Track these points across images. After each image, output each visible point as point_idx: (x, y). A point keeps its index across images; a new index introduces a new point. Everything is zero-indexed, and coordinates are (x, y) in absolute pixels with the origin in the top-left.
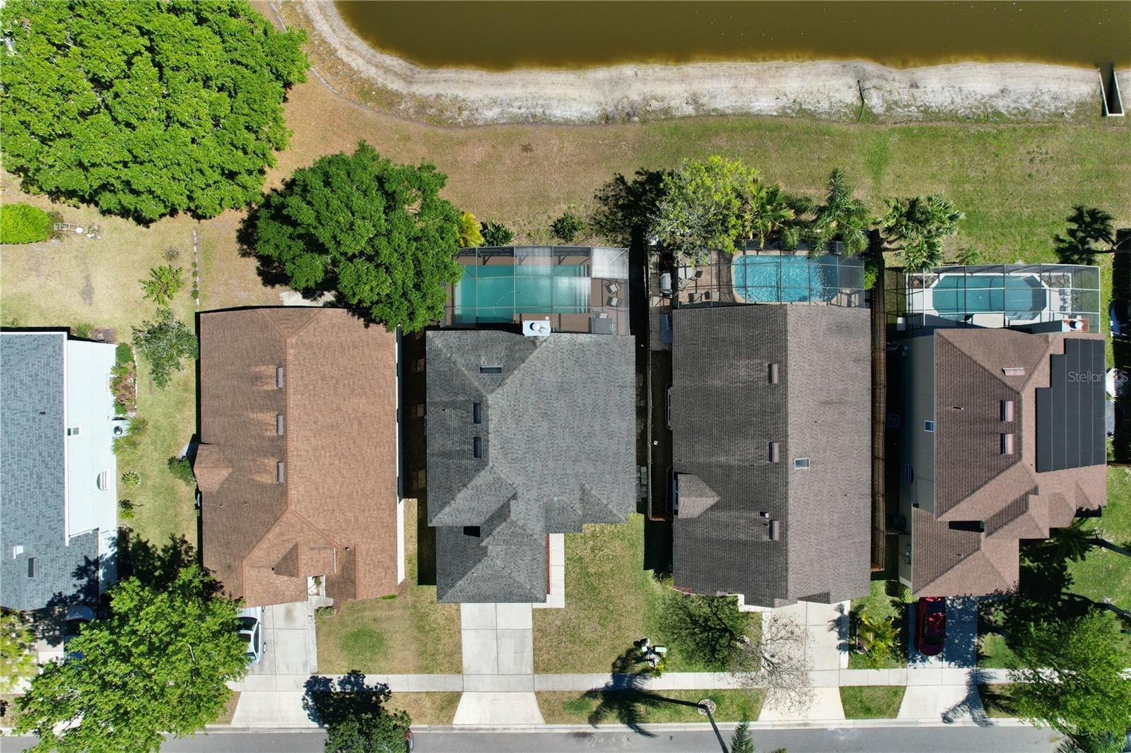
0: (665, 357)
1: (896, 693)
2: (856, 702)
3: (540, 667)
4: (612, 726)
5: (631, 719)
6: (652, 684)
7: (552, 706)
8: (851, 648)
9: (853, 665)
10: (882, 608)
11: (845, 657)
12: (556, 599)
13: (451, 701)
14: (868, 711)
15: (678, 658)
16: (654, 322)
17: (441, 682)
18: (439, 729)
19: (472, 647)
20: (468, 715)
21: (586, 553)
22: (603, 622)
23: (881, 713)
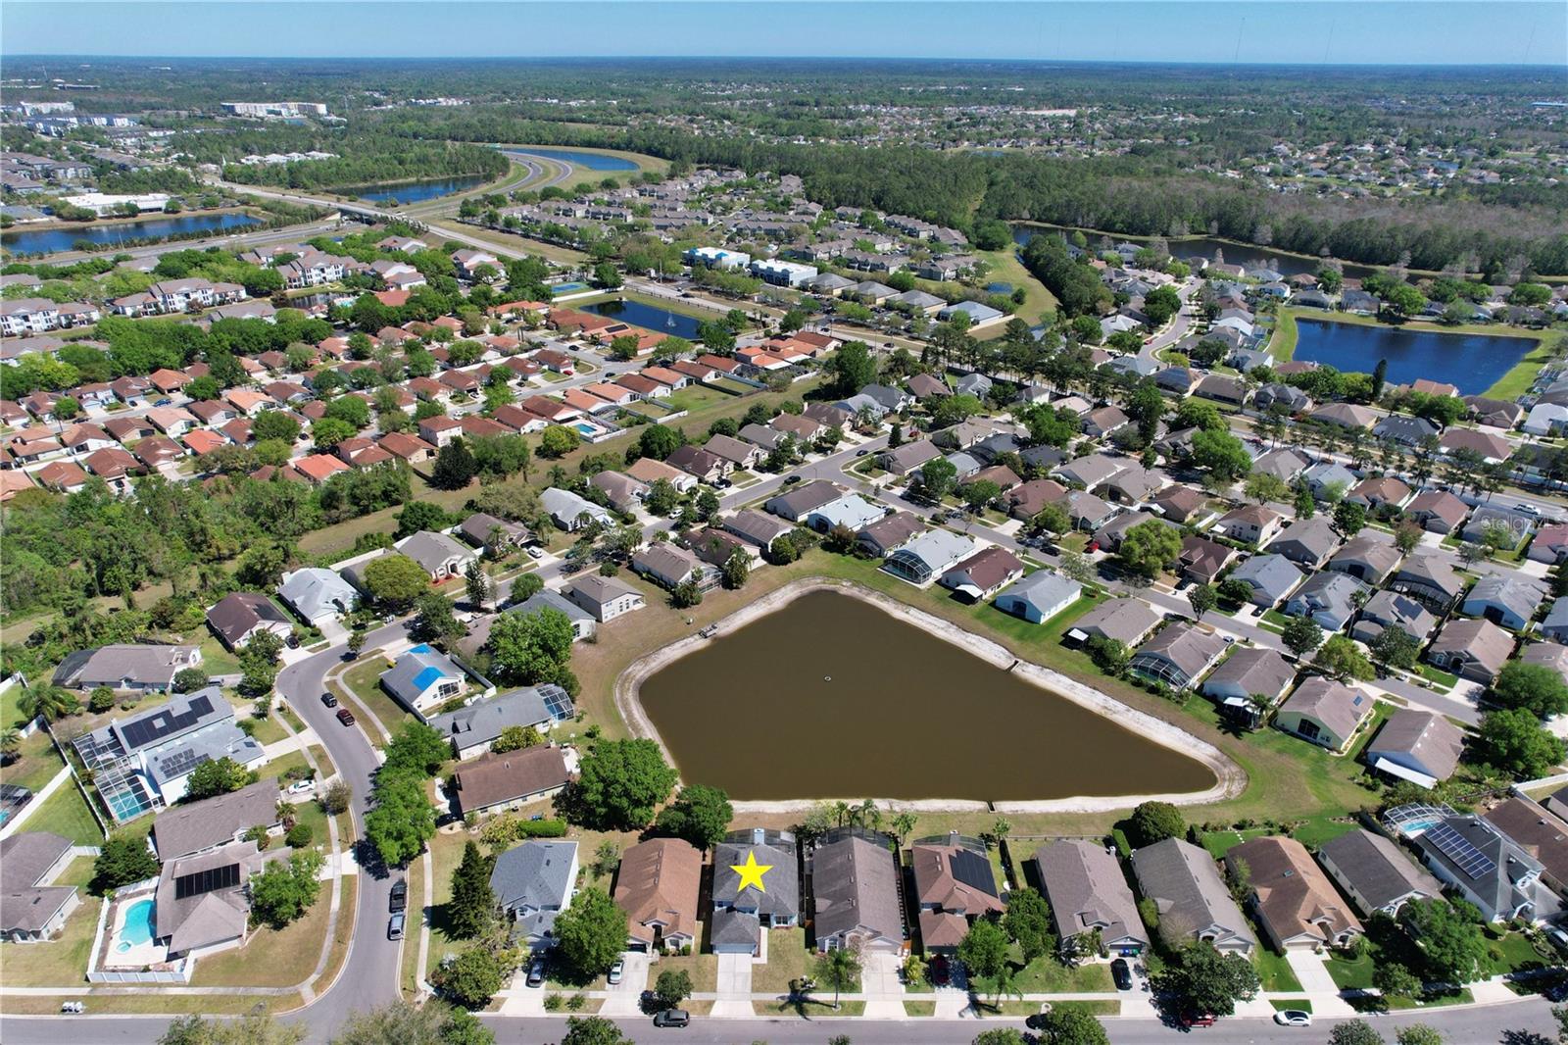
0: (810, 877)
1: (932, 1004)
2: (912, 1008)
3: (755, 990)
4: (791, 1016)
5: (801, 1011)
6: (812, 996)
7: (760, 1007)
8: (905, 983)
9: (908, 991)
10: (919, 968)
11: (903, 987)
12: (763, 959)
13: (711, 1004)
14: (918, 1012)
15: (822, 985)
16: (806, 866)
17: (706, 996)
18: (703, 1018)
19: (722, 980)
20: (717, 1011)
21: (777, 942)
22: (785, 969)
23: (925, 1013)
